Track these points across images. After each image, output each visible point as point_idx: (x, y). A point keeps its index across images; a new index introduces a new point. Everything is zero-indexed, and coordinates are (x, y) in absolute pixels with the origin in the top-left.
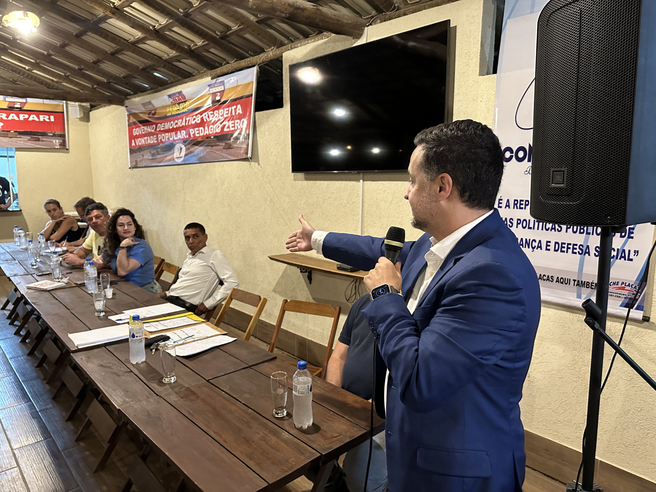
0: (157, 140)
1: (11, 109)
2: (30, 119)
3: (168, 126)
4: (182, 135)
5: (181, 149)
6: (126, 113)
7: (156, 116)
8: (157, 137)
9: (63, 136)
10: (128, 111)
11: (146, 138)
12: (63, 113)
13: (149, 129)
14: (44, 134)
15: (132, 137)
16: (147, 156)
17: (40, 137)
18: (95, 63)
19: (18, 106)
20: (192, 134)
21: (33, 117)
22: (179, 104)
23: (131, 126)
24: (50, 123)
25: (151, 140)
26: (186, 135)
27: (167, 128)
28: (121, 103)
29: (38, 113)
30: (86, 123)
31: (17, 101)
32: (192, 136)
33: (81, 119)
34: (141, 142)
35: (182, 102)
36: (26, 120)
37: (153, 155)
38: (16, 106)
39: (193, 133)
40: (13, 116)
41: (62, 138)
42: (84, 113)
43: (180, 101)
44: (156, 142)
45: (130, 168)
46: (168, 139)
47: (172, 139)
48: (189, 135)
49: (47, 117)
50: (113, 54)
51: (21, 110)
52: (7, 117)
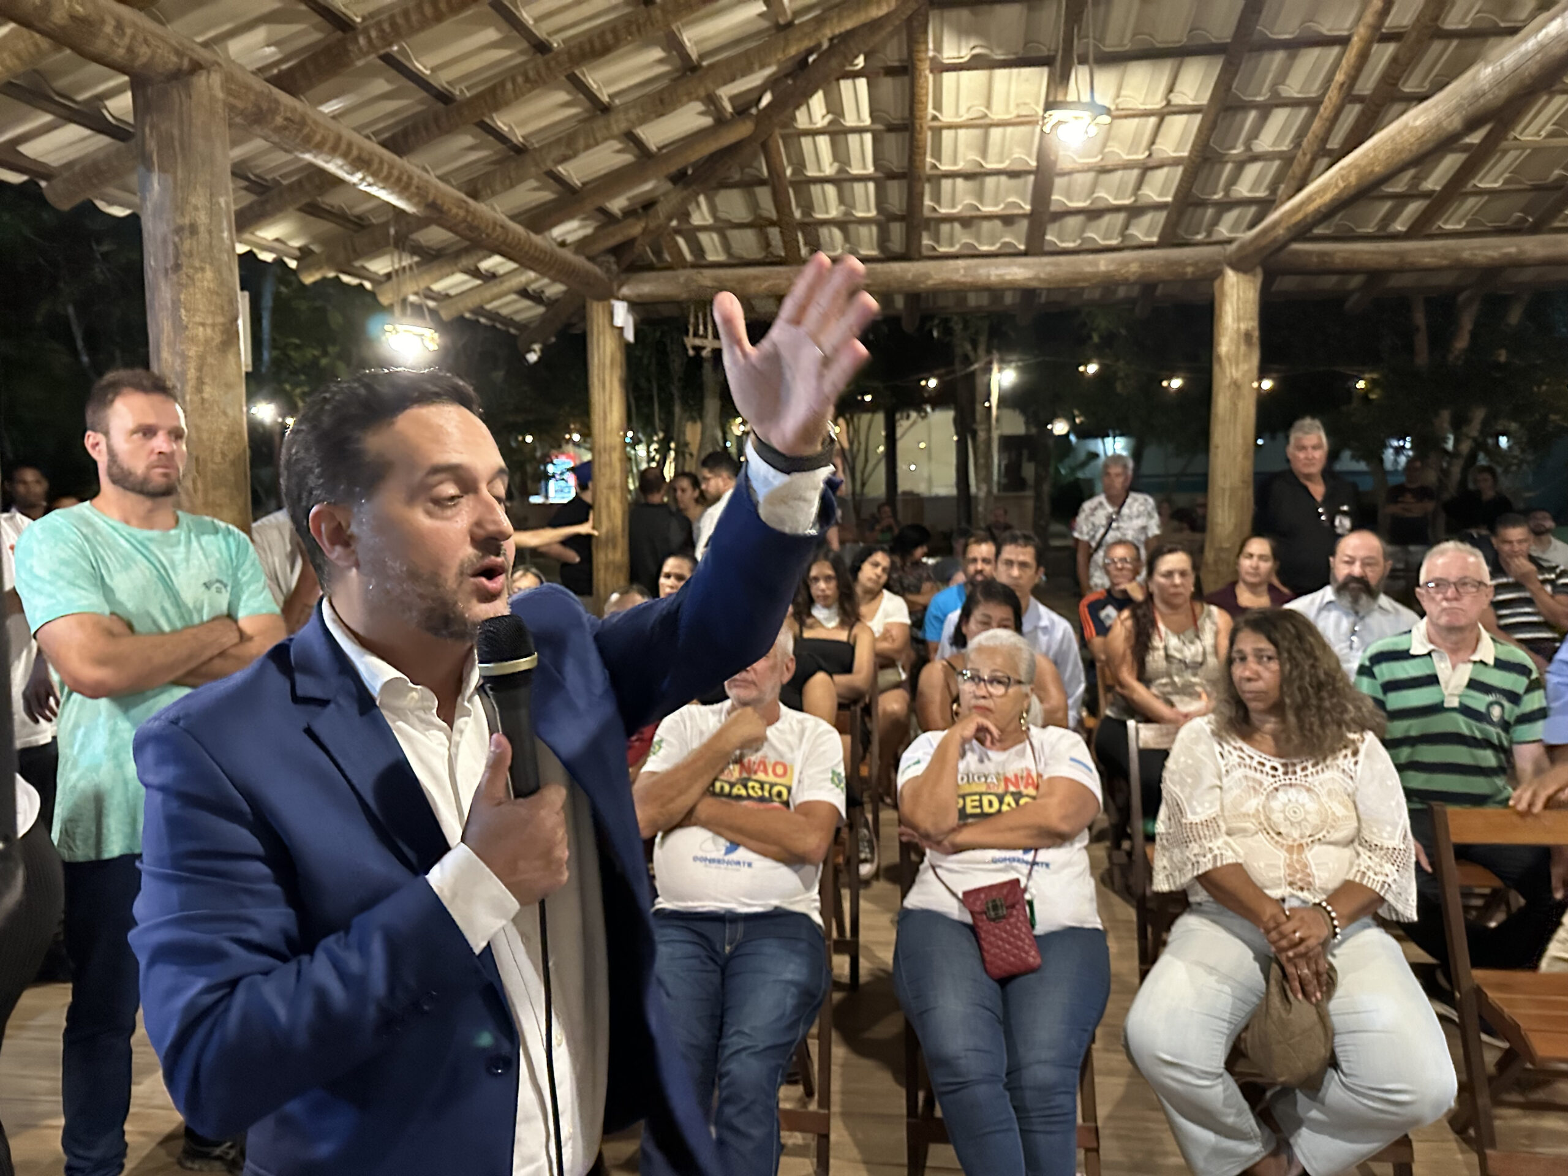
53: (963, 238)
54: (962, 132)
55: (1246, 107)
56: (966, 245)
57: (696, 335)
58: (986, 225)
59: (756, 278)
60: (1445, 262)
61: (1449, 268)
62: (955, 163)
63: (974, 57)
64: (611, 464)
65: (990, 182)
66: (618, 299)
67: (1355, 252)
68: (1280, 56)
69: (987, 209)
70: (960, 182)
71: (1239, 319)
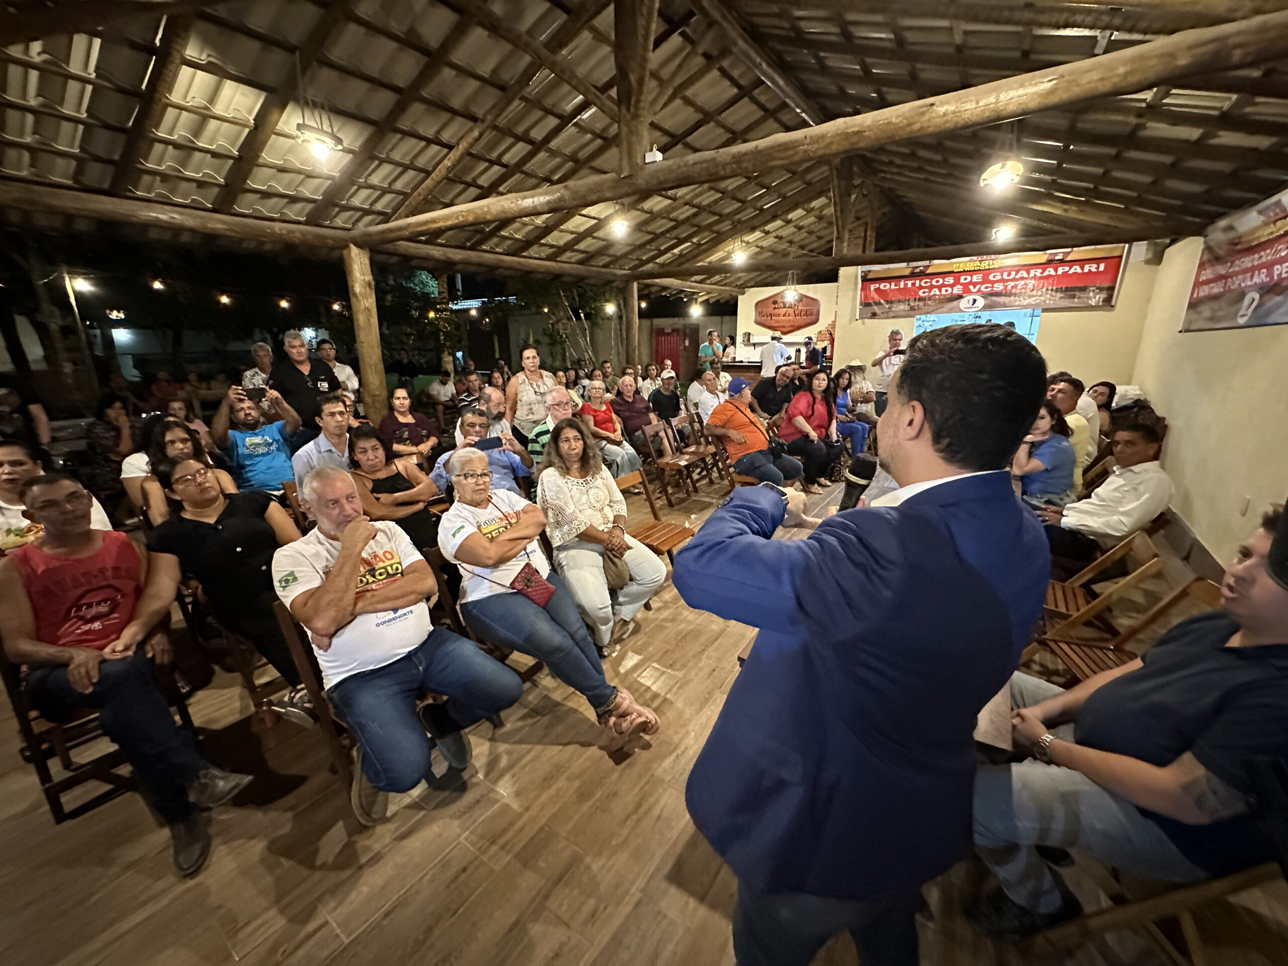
0: (1224, 287)
1: (1050, 262)
2: (1071, 272)
3: (1247, 262)
4: (1261, 277)
5: (1253, 300)
6: (1202, 247)
7: (1239, 247)
8: (1225, 284)
9: (1111, 289)
10: (1205, 243)
11: (1212, 285)
12: (1121, 257)
13: (1222, 270)
14: (1083, 289)
15: (1197, 284)
16: (1206, 310)
17: (1077, 293)
18: (1153, 183)
19: (1059, 257)
20: (1276, 273)
21: (1077, 269)
22: (1275, 222)
23: (1202, 266)
24: (1098, 273)
25: (1217, 289)
26: (1266, 276)
27: (1244, 266)
28: (1199, 231)
29: (1082, 262)
30: (1155, 267)
31: (1059, 254)
32: (1276, 278)
33: (1148, 262)
34: (1204, 291)
35: (1281, 219)
36: (1065, 274)
37: (1213, 311)
38: (1057, 258)
39: (1279, 272)
40: (1050, 271)
41: (1109, 292)
42: (1155, 253)
43: (1278, 217)
44: (1222, 290)
45: (1180, 332)
46: (1240, 284)
47: (1243, 285)
48: (1272, 277)
49: (1095, 266)
50: (1173, 165)
51: (1062, 262)
52: (1042, 273)
53: (160, 189)
54: (184, 113)
55: (373, 158)
56: (159, 194)
58: (184, 185)
62: (171, 134)
63: (210, 63)
65: (198, 155)
68: (399, 136)
69: (189, 174)
70: (170, 147)
71: (362, 274)
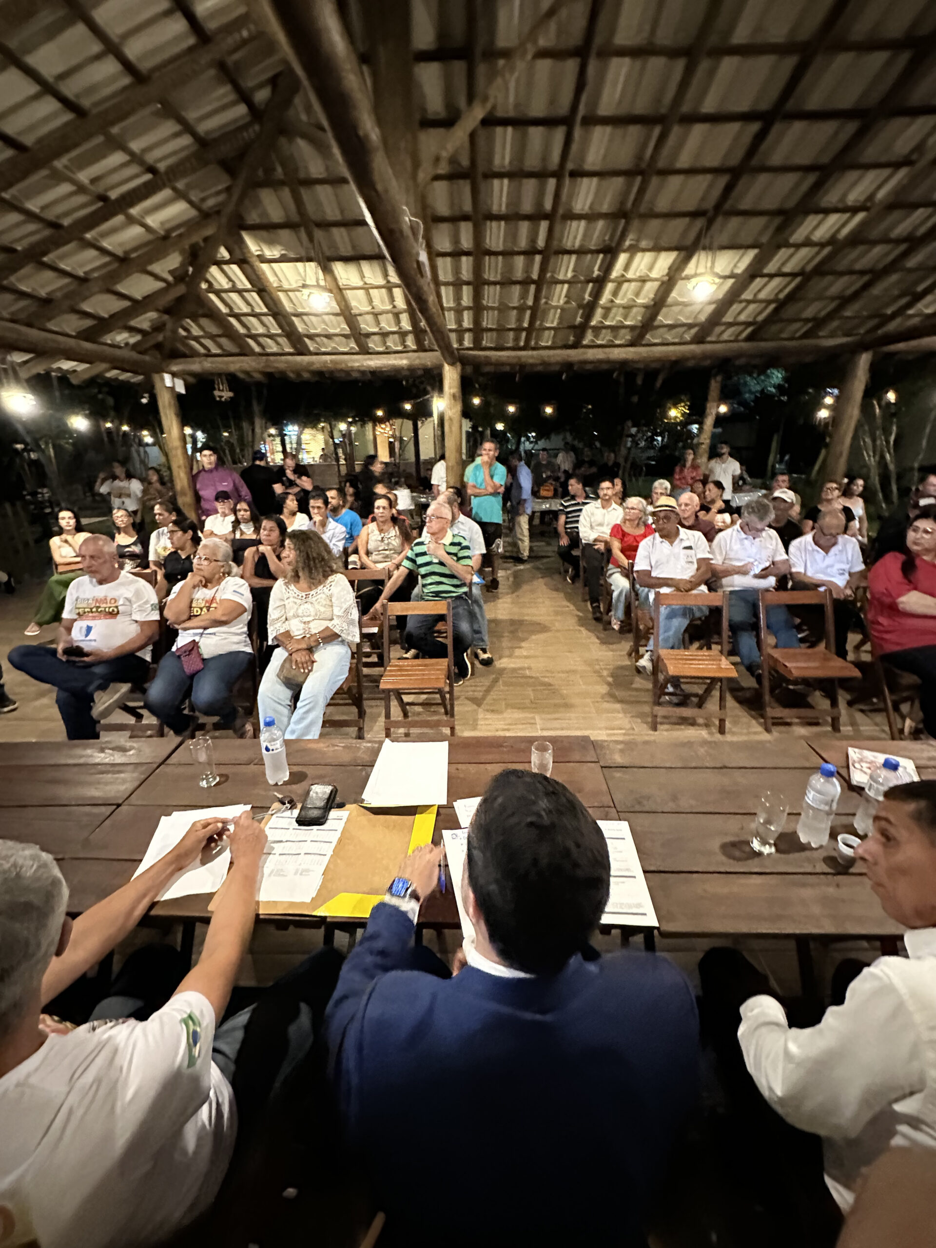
56: (333, 348)
57: (219, 390)
58: (337, 339)
59: (233, 362)
60: (538, 362)
61: (541, 364)
63: (282, 255)
64: (176, 456)
65: (326, 318)
66: (167, 372)
67: (500, 356)
69: (333, 331)
71: (450, 388)
